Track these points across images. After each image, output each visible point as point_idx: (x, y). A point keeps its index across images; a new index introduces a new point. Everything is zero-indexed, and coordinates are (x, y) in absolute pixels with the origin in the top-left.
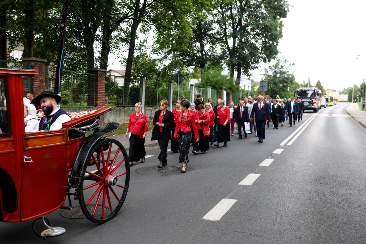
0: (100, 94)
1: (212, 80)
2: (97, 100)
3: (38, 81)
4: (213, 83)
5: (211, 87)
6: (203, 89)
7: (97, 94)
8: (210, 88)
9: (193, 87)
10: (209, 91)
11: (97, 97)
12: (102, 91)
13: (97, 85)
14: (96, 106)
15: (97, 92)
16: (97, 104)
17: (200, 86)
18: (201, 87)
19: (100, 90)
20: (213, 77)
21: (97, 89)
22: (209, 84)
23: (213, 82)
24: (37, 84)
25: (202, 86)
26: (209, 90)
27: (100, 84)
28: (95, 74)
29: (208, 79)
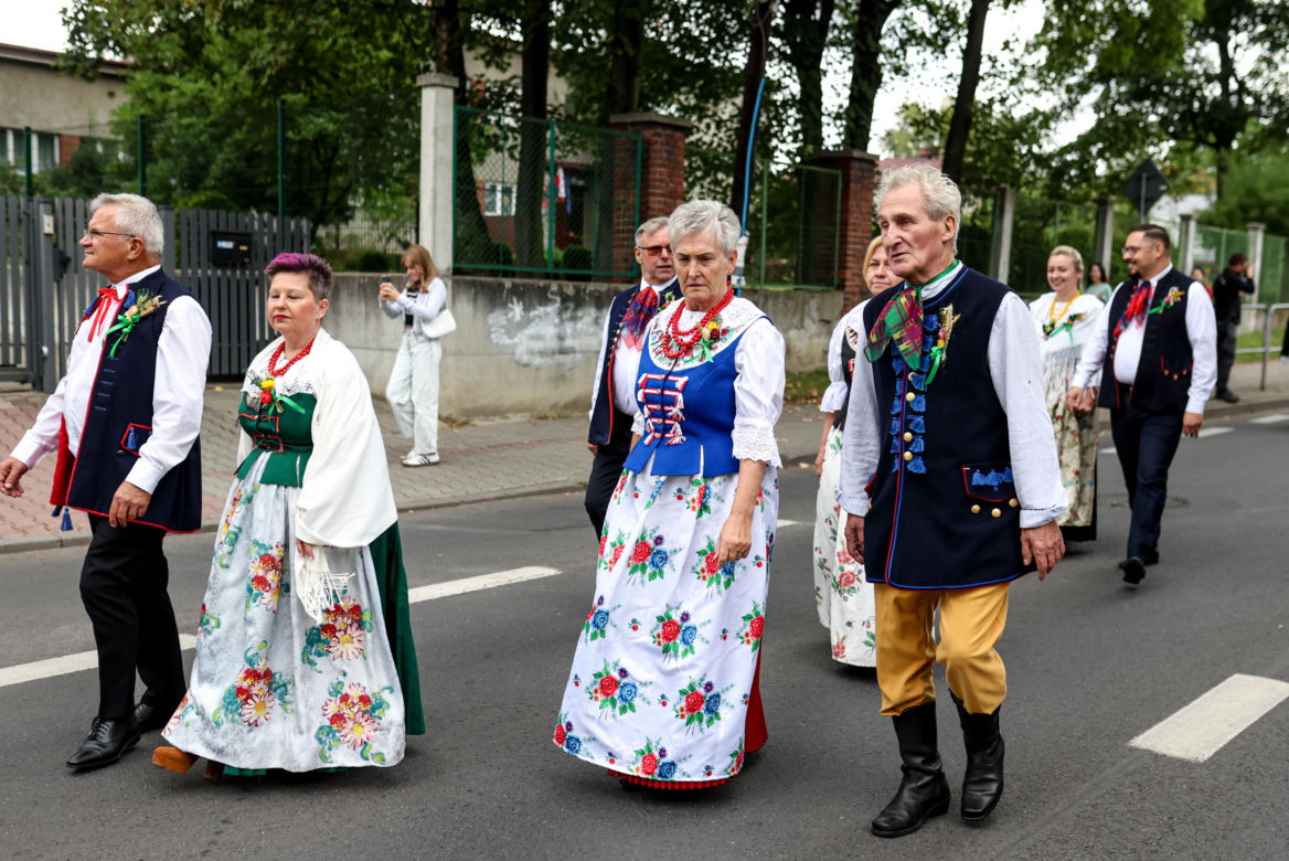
0: (855, 243)
1: (1267, 196)
2: (843, 267)
3: (662, 195)
4: (1272, 211)
5: (1262, 226)
6: (1233, 232)
7: (844, 242)
8: (1256, 229)
9: (1193, 225)
10: (1255, 243)
11: (843, 255)
12: (864, 231)
13: (845, 211)
14: (841, 286)
15: (844, 236)
16: (844, 280)
17: (1217, 222)
18: (1222, 226)
19: (855, 230)
20: (1272, 186)
21: (844, 224)
22: (1254, 213)
23: (1270, 203)
24: (659, 202)
25: (1224, 219)
26: (1256, 237)
27: (858, 206)
28: (839, 172)
29: (1251, 192)
